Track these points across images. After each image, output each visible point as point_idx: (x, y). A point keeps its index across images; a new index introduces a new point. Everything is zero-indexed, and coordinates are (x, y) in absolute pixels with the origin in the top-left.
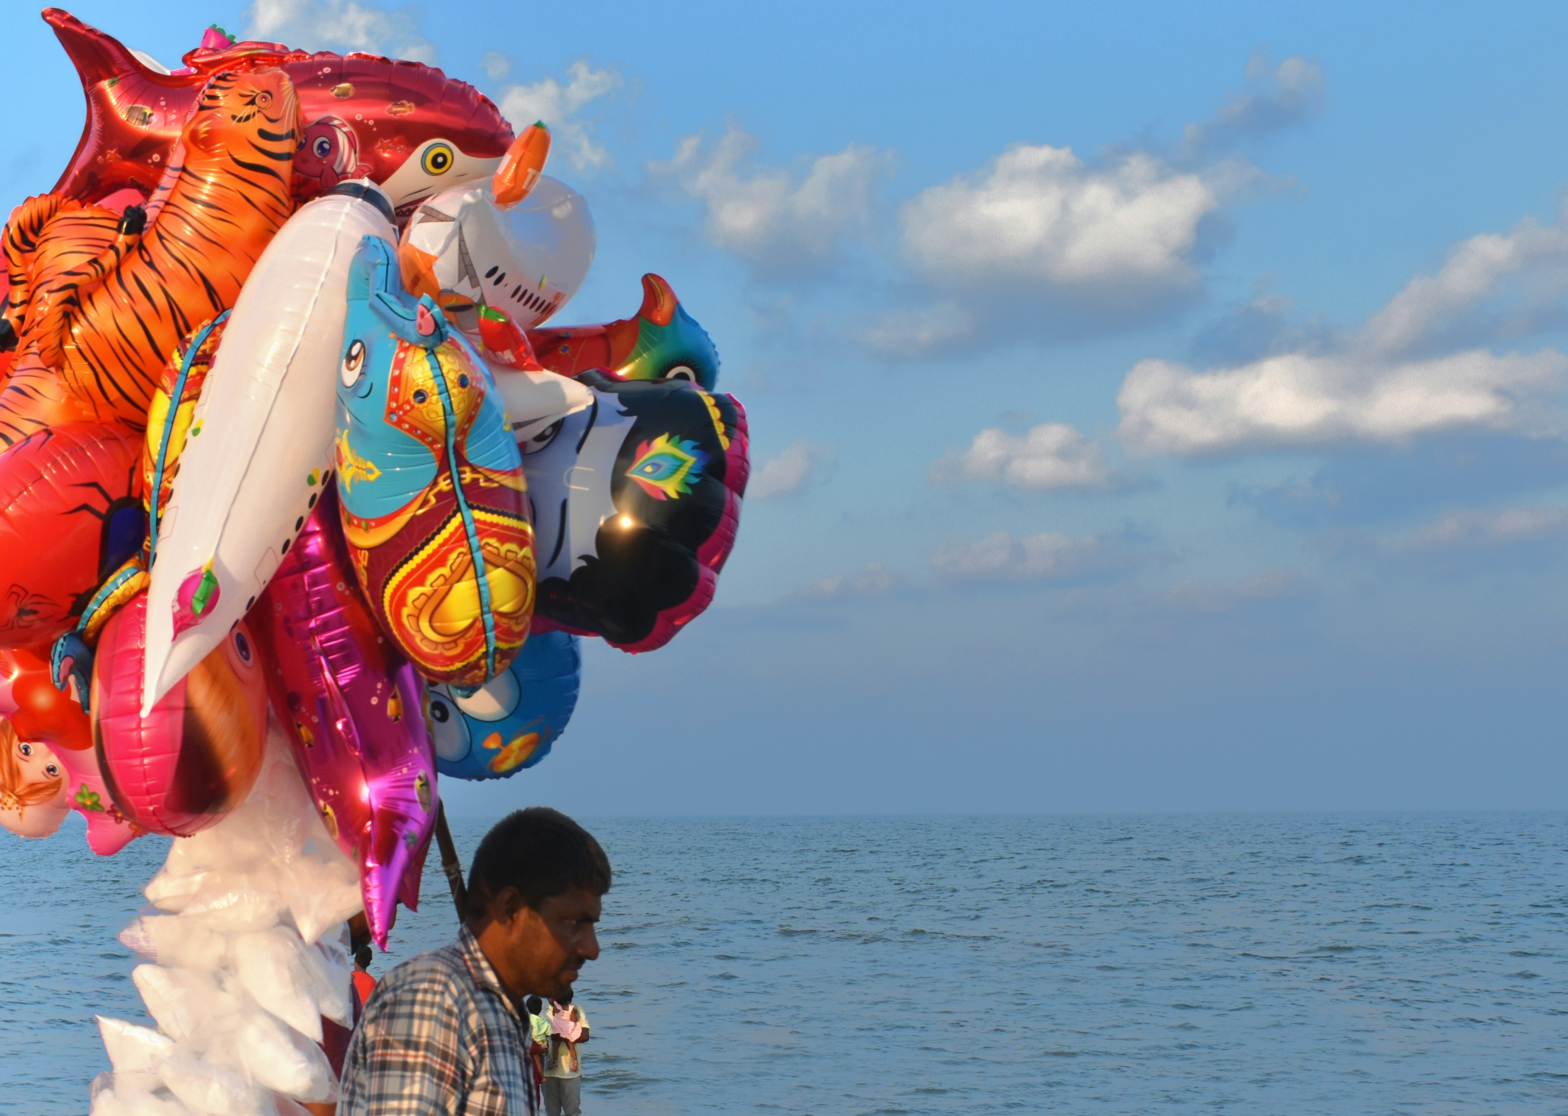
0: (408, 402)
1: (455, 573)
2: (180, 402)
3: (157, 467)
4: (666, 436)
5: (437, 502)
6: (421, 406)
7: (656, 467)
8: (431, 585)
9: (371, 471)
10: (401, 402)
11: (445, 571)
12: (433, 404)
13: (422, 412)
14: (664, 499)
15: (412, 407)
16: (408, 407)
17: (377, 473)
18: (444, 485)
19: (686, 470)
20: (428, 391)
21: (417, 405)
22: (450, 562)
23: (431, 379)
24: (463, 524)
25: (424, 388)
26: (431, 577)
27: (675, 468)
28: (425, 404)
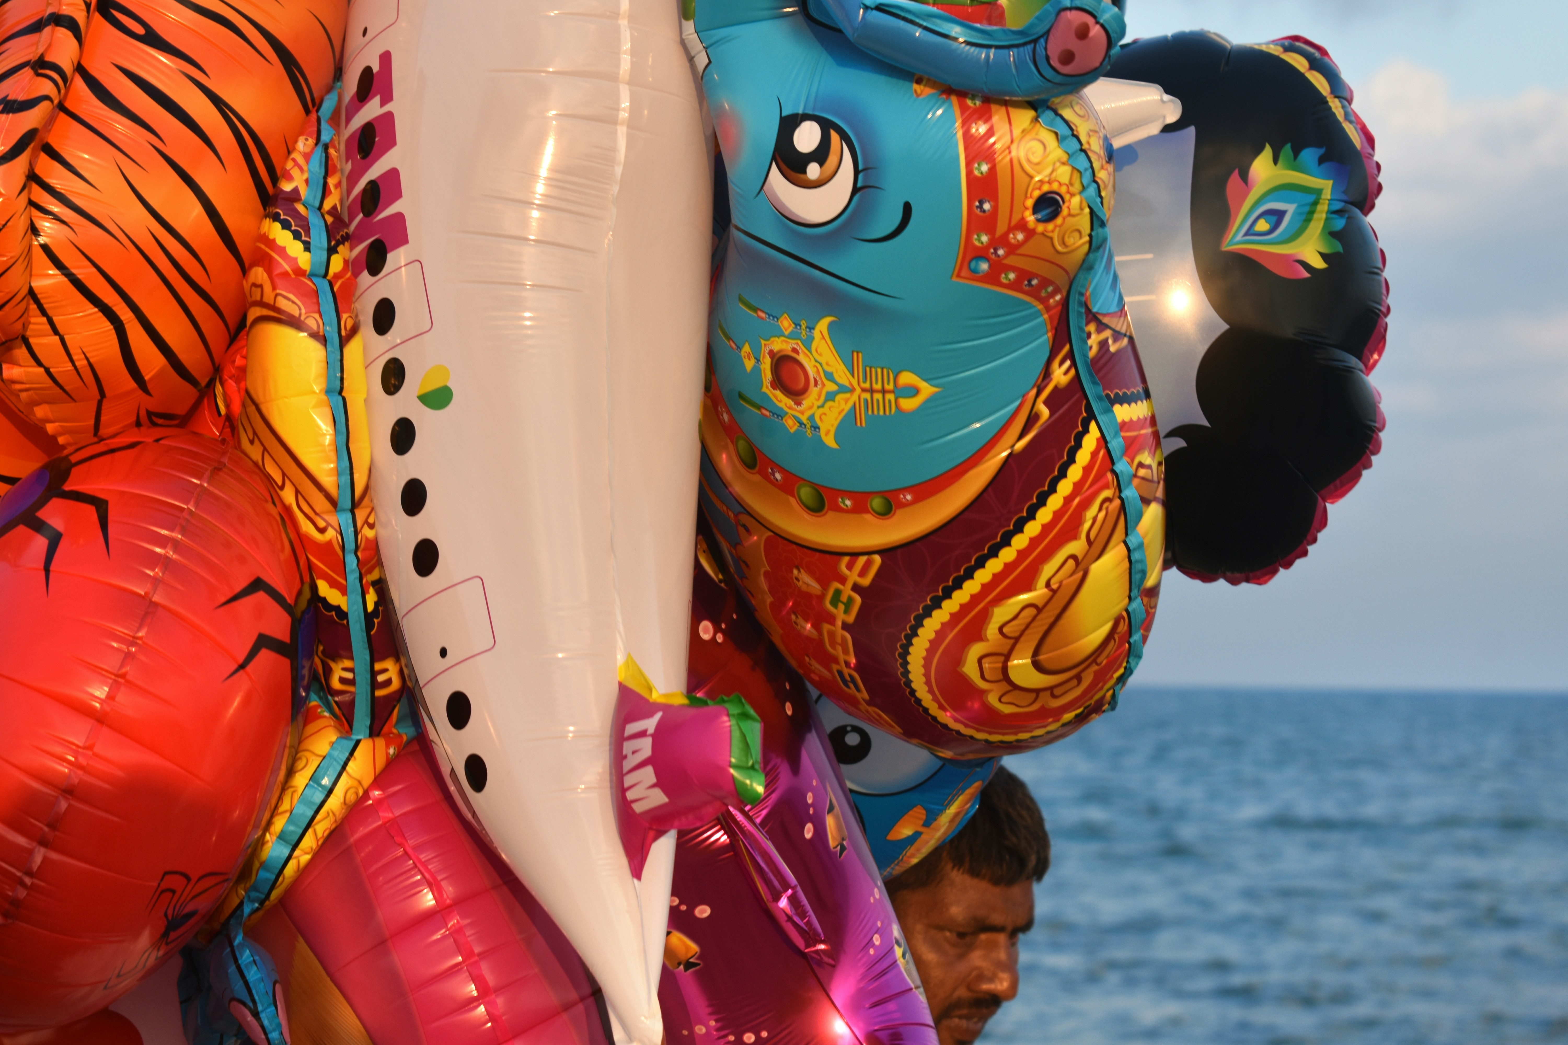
0: (1022, 225)
1: (1094, 545)
2: (343, 342)
3: (340, 504)
4: (1267, 152)
5: (1052, 414)
6: (1050, 226)
7: (1274, 219)
8: (1048, 585)
9: (915, 391)
10: (1001, 227)
11: (1076, 547)
12: (1073, 216)
13: (1051, 239)
14: (1307, 275)
15: (1030, 234)
16: (1020, 237)
17: (927, 389)
18: (1060, 375)
19: (1326, 208)
20: (1063, 190)
21: (1040, 228)
22: (1087, 526)
23: (1063, 164)
24: (1103, 440)
25: (1055, 186)
26: (1048, 569)
27: (1307, 209)
28: (1059, 221)
